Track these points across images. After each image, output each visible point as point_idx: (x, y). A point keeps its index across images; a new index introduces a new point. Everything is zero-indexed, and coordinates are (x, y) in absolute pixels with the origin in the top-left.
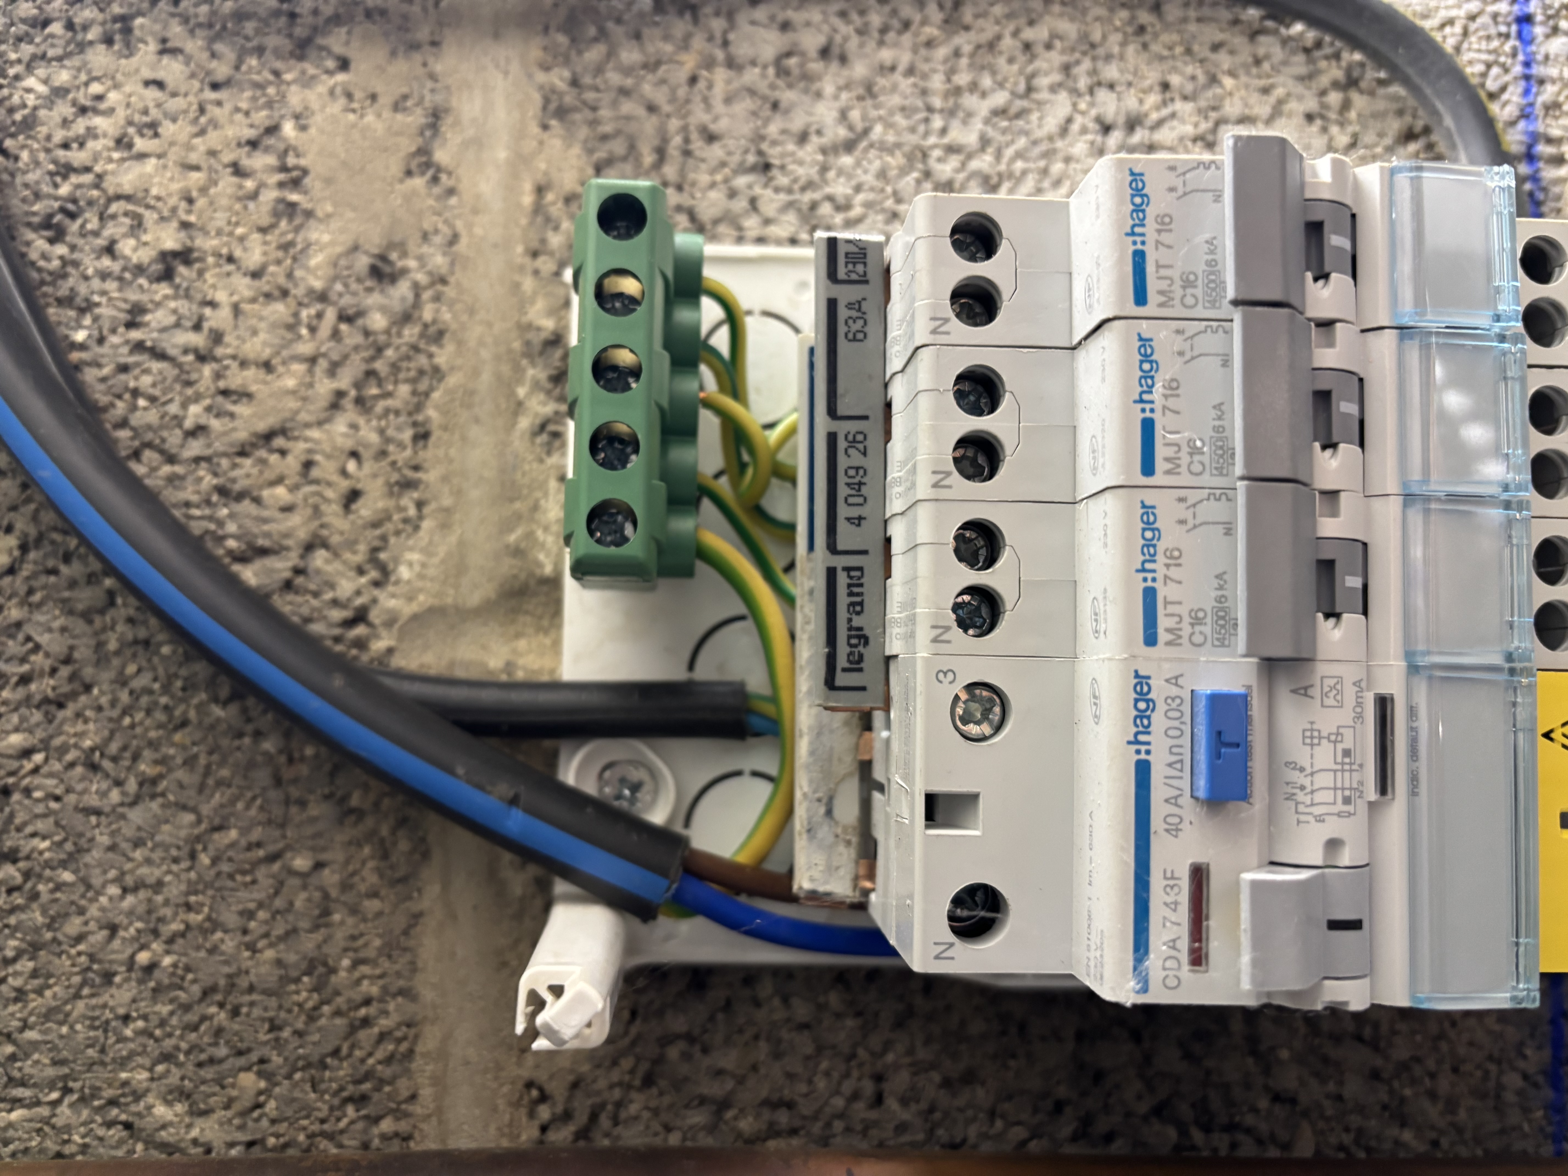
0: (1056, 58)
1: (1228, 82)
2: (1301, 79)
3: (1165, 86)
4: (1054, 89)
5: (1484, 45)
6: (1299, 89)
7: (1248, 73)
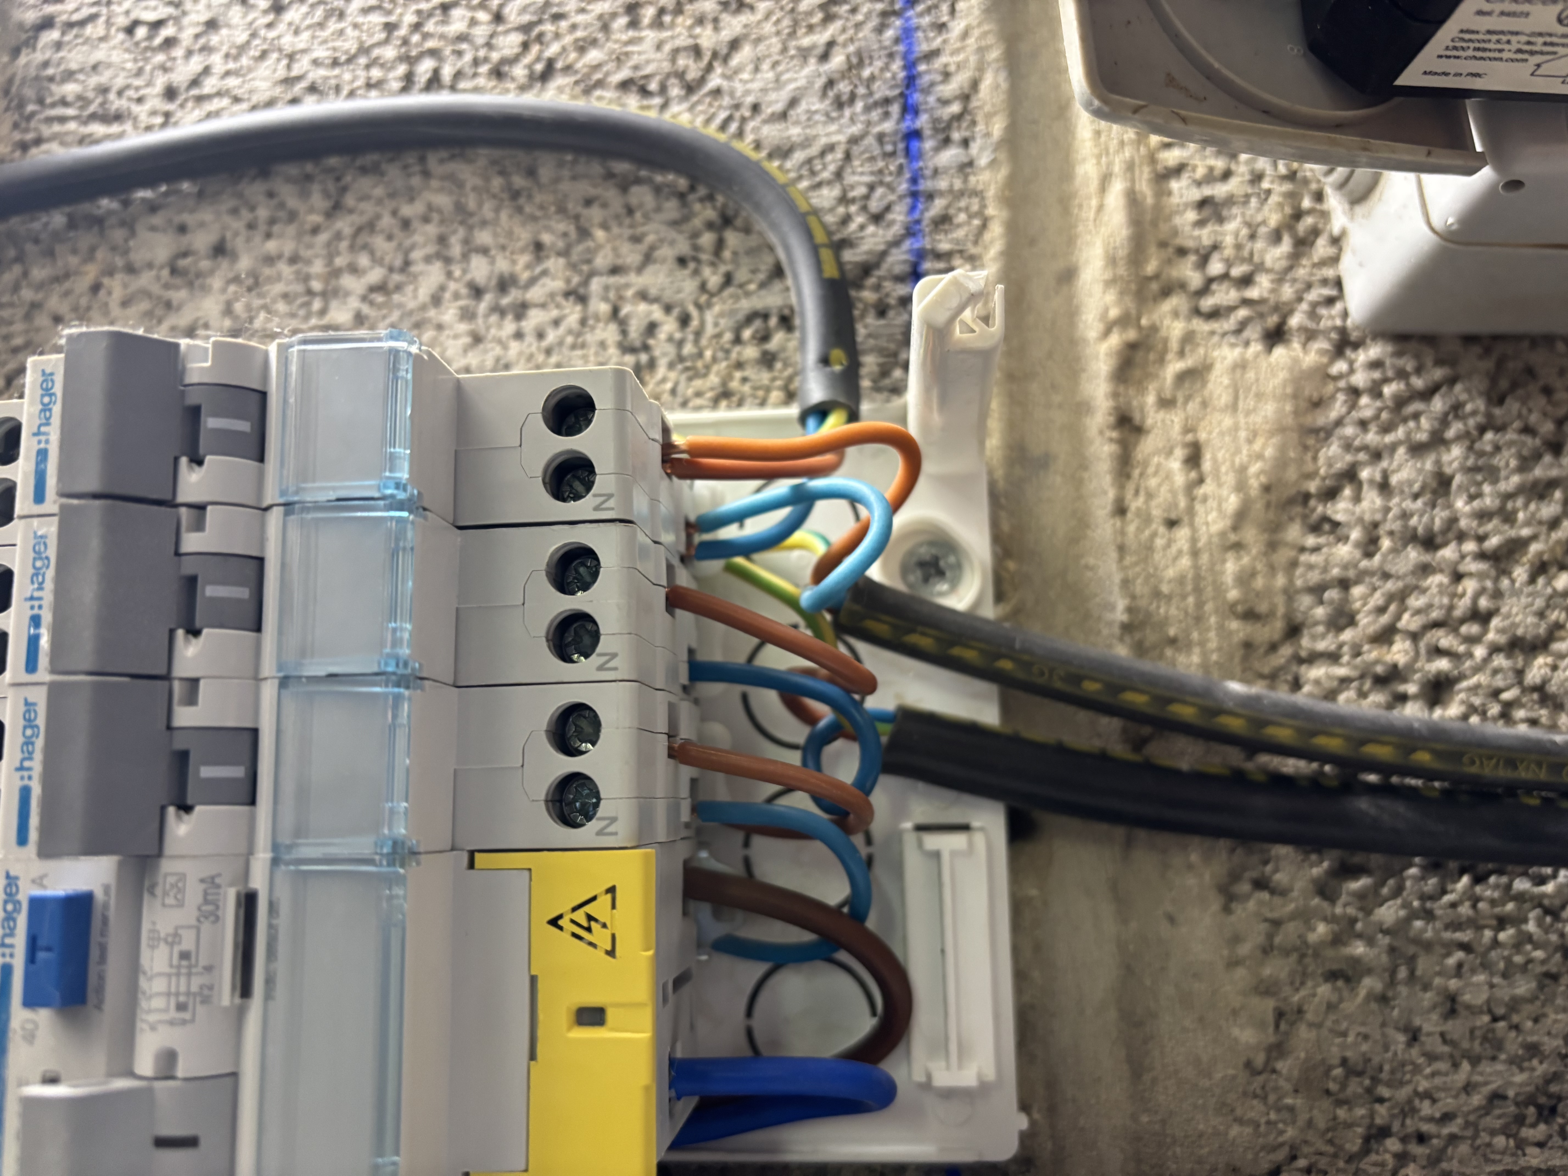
0: (432, 230)
1: (600, 234)
2: (675, 224)
3: (538, 247)
4: (428, 259)
5: (867, 168)
6: (672, 234)
7: (620, 225)
